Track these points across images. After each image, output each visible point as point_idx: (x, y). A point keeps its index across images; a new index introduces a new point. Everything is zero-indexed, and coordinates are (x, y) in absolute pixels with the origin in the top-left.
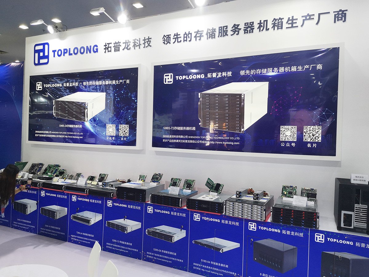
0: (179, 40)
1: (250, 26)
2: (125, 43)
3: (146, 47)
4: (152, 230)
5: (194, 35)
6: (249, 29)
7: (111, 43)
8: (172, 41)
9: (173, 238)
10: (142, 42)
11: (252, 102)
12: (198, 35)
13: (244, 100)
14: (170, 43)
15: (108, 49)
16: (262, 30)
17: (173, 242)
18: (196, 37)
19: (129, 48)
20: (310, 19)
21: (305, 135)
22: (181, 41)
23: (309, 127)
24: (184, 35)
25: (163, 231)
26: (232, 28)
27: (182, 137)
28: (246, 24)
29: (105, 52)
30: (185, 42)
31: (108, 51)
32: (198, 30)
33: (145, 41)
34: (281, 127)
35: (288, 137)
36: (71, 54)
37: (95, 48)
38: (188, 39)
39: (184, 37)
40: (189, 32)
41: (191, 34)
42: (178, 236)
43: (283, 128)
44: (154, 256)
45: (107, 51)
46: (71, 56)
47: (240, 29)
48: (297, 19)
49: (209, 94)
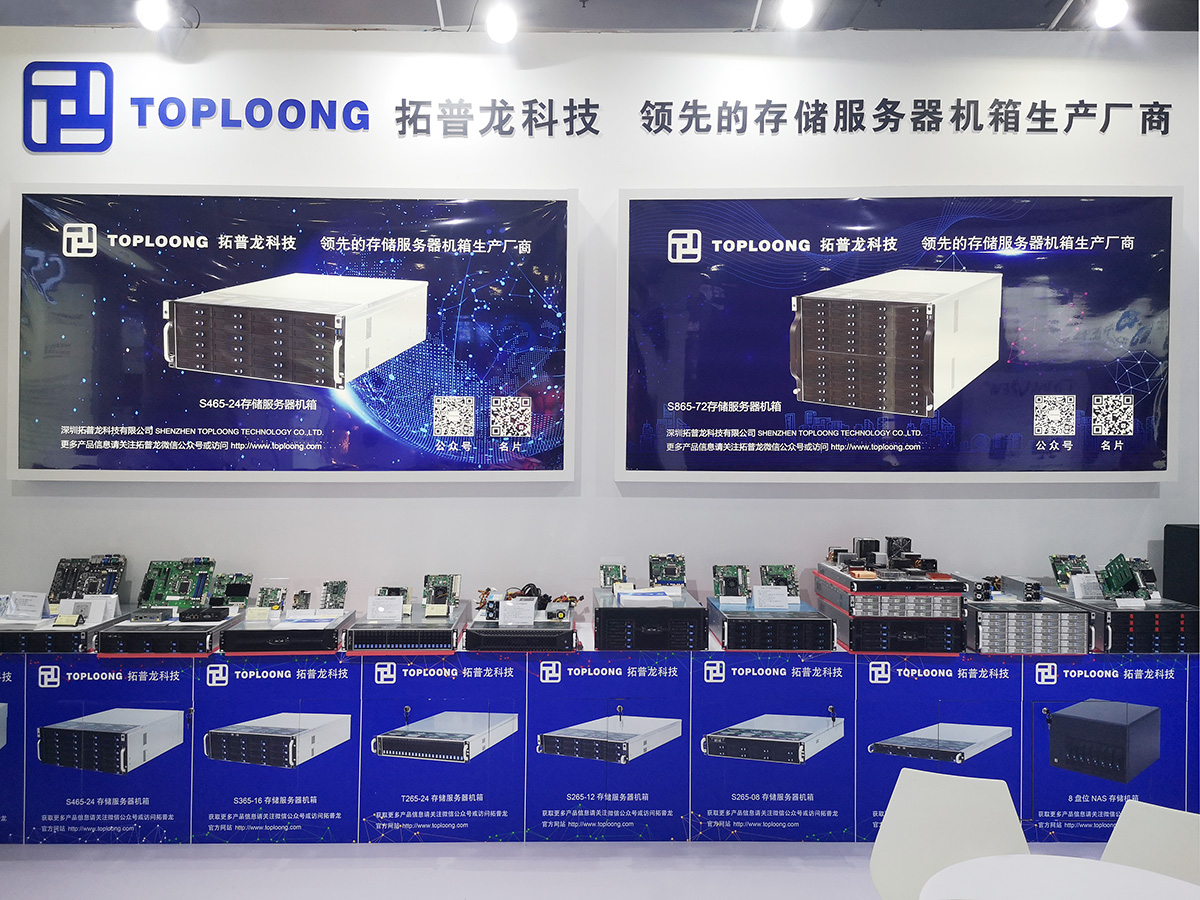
0: (703, 125)
1: (931, 110)
2: (493, 108)
3: (579, 133)
4: (721, 735)
5: (753, 114)
6: (926, 119)
7: (428, 103)
8: (678, 124)
9: (801, 748)
10: (560, 114)
11: (956, 330)
12: (767, 117)
13: (932, 322)
14: (670, 130)
15: (413, 121)
16: (964, 128)
17: (801, 760)
18: (760, 120)
19: (506, 128)
20: (1086, 114)
21: (1095, 420)
22: (708, 128)
23: (1105, 396)
24: (720, 110)
25: (763, 732)
26: (878, 109)
27: (735, 433)
28: (920, 104)
29: (402, 132)
30: (724, 132)
31: (416, 131)
32: (769, 102)
33: (571, 113)
34: (1036, 397)
35: (1054, 425)
36: (237, 124)
37: (355, 112)
38: (736, 126)
39: (721, 118)
40: (738, 103)
41: (745, 110)
42: (818, 741)
43: (1041, 402)
44: (735, 818)
45: (410, 129)
46: (232, 131)
47: (902, 116)
48: (1054, 111)
49: (826, 302)
